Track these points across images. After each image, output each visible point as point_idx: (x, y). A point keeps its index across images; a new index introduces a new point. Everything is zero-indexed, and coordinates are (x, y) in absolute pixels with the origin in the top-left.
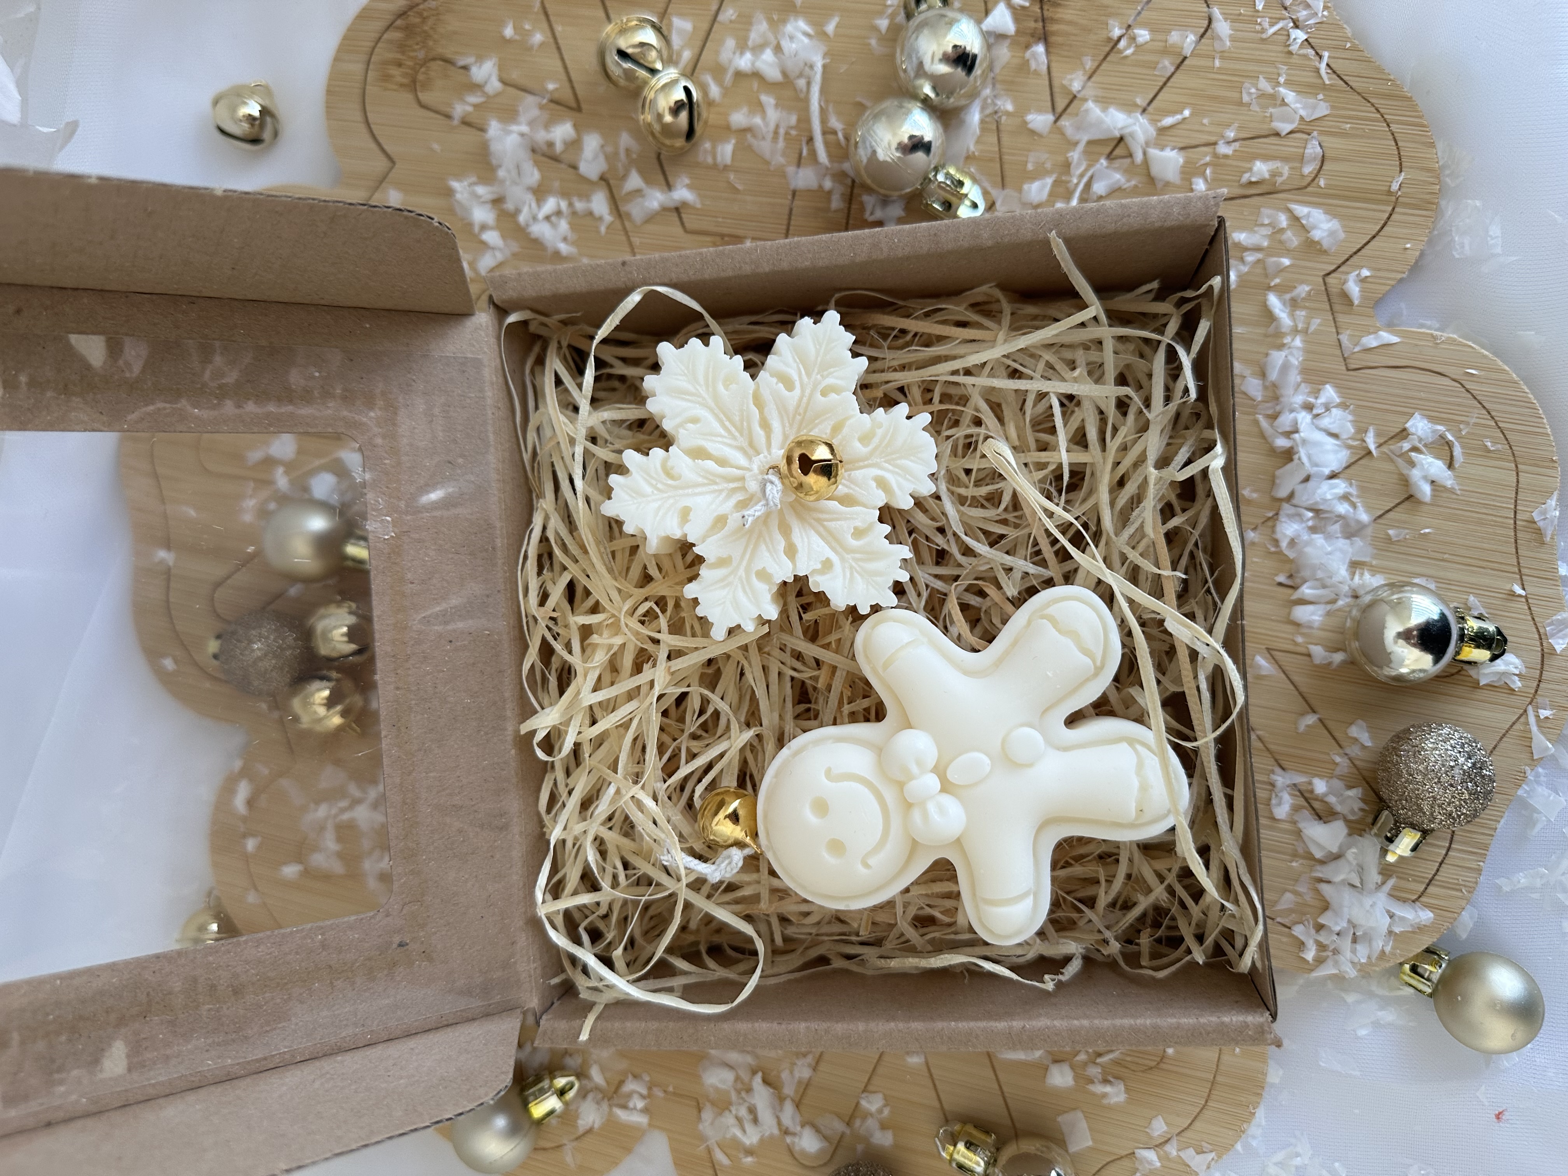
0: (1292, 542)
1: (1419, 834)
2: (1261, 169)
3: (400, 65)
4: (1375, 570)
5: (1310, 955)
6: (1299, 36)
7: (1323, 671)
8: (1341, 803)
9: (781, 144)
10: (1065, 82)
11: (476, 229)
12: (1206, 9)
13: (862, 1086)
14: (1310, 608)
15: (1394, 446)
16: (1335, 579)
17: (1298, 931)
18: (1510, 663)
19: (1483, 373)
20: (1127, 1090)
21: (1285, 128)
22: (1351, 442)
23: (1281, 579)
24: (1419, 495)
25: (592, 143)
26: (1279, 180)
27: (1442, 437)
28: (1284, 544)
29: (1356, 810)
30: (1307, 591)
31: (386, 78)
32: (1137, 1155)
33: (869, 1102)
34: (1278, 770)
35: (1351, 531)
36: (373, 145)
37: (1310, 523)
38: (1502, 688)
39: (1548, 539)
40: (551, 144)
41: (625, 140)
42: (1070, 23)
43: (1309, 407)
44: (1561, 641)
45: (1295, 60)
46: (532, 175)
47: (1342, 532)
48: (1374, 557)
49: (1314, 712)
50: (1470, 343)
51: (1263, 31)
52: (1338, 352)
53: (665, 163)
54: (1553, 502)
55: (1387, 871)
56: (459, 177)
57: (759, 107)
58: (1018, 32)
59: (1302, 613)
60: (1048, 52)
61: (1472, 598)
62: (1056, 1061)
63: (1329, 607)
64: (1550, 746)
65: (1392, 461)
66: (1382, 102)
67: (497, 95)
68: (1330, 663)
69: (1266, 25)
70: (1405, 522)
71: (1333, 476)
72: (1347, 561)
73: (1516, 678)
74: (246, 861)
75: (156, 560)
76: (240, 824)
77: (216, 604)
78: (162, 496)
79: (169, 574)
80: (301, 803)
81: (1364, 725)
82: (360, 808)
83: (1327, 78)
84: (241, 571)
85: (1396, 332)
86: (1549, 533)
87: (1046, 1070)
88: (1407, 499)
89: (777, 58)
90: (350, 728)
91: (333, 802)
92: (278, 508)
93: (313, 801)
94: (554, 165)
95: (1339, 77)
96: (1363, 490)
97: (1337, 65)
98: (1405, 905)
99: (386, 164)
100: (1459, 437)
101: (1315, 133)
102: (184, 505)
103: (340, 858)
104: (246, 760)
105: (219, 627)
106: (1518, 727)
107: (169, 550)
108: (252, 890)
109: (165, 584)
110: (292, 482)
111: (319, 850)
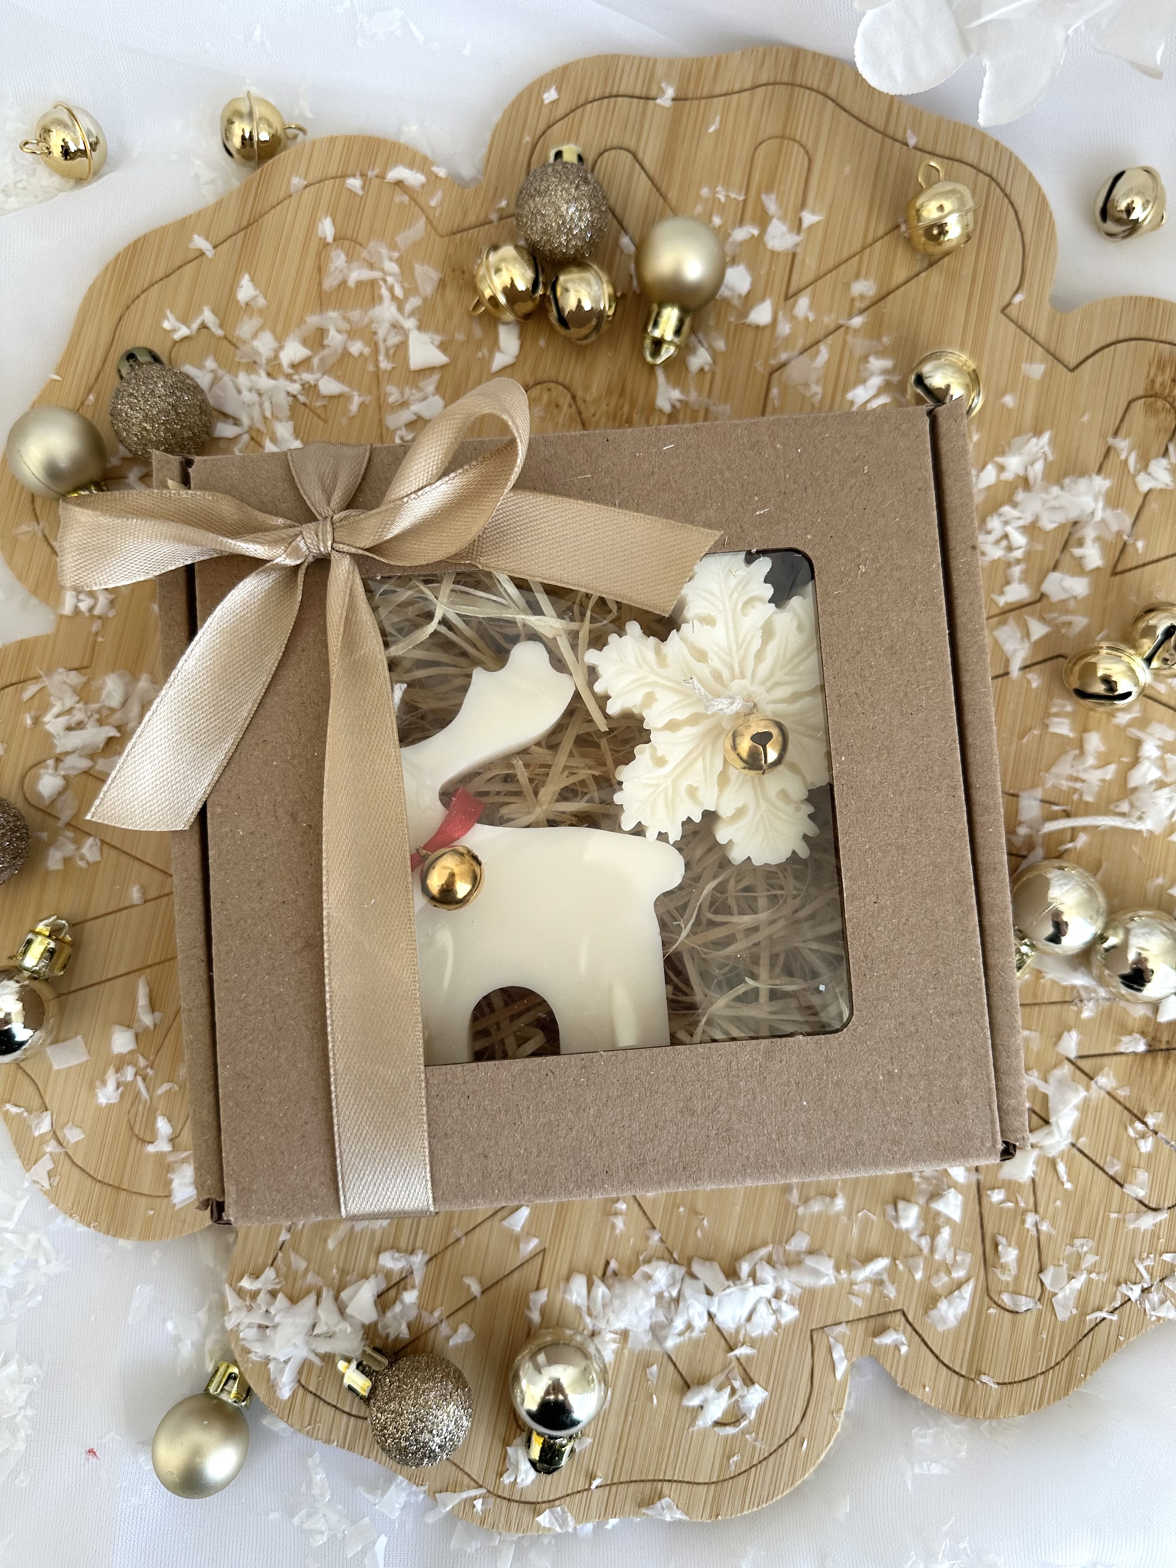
0: (648, 1277)
1: (366, 1394)
2: (1010, 1255)
3: (1174, 380)
4: (618, 1353)
5: (246, 1283)
6: (1135, 1293)
7: (522, 1302)
8: (394, 1317)
9: (1065, 784)
10: (1106, 1070)
11: (1000, 460)
12: (1166, 1206)
13: (108, 840)
14: (584, 1291)
15: (737, 1372)
16: (612, 1316)
17: (270, 1273)
18: (527, 1476)
19: (803, 1454)
20: (109, 1106)
21: (1047, 1278)
22: (742, 1333)
23: (613, 1265)
24: (689, 1394)
25: (1079, 586)
26: (998, 1271)
27: (744, 1416)
28: (646, 1268)
29: (388, 1331)
30: (601, 1290)
31: (1161, 365)
32: (45, 1113)
33: (91, 846)
34: (427, 1257)
35: (657, 1331)
36: (1091, 350)
37: (666, 1294)
38: (504, 1466)
39: (644, 1510)
40: (1080, 543)
41: (1080, 622)
42: (1163, 1076)
43: (778, 1294)
44: (547, 1520)
45: (1112, 1288)
46: (1052, 522)
47: (656, 1322)
48: (631, 1352)
49: (483, 1292)
50: (832, 1443)
51: (1141, 1260)
52: (829, 1323)
53: (1055, 661)
54: (679, 1515)
55: (329, 1359)
56: (1053, 442)
57: (1104, 762)
58: (1159, 1024)
59: (579, 1284)
60: (1135, 1054)
61: (590, 1441)
62: (137, 1036)
63: (584, 1309)
64: (448, 1508)
65: (723, 1370)
66: (1066, 1368)
67: (1135, 485)
68: (529, 1308)
69: (1148, 1262)
70: (664, 1380)
71: (711, 1316)
72: (629, 1327)
73: (512, 1479)
74: (336, 177)
75: (663, 85)
76: (376, 171)
77: (613, 152)
78: (733, 93)
79: (647, 98)
80: (399, 243)
81: (470, 1339)
82: (393, 309)
83: (1091, 1317)
84: (650, 183)
85: (845, 1375)
86: (649, 1512)
87: (129, 1027)
88: (686, 1383)
89: (1151, 783)
90: (479, 304)
91: (400, 278)
92: (714, 229)
93: (401, 257)
94: (1060, 545)
95: (1093, 1329)
96: (696, 1343)
97: (1103, 1327)
98: (294, 1375)
99: (1072, 362)
100: (743, 1432)
101: (1040, 1306)
102: (721, 120)
103: (340, 285)
104: (446, 179)
105: (590, 158)
106: (466, 1480)
107: (674, 99)
108: (305, 183)
109: (637, 93)
110: (741, 244)
111: (349, 260)
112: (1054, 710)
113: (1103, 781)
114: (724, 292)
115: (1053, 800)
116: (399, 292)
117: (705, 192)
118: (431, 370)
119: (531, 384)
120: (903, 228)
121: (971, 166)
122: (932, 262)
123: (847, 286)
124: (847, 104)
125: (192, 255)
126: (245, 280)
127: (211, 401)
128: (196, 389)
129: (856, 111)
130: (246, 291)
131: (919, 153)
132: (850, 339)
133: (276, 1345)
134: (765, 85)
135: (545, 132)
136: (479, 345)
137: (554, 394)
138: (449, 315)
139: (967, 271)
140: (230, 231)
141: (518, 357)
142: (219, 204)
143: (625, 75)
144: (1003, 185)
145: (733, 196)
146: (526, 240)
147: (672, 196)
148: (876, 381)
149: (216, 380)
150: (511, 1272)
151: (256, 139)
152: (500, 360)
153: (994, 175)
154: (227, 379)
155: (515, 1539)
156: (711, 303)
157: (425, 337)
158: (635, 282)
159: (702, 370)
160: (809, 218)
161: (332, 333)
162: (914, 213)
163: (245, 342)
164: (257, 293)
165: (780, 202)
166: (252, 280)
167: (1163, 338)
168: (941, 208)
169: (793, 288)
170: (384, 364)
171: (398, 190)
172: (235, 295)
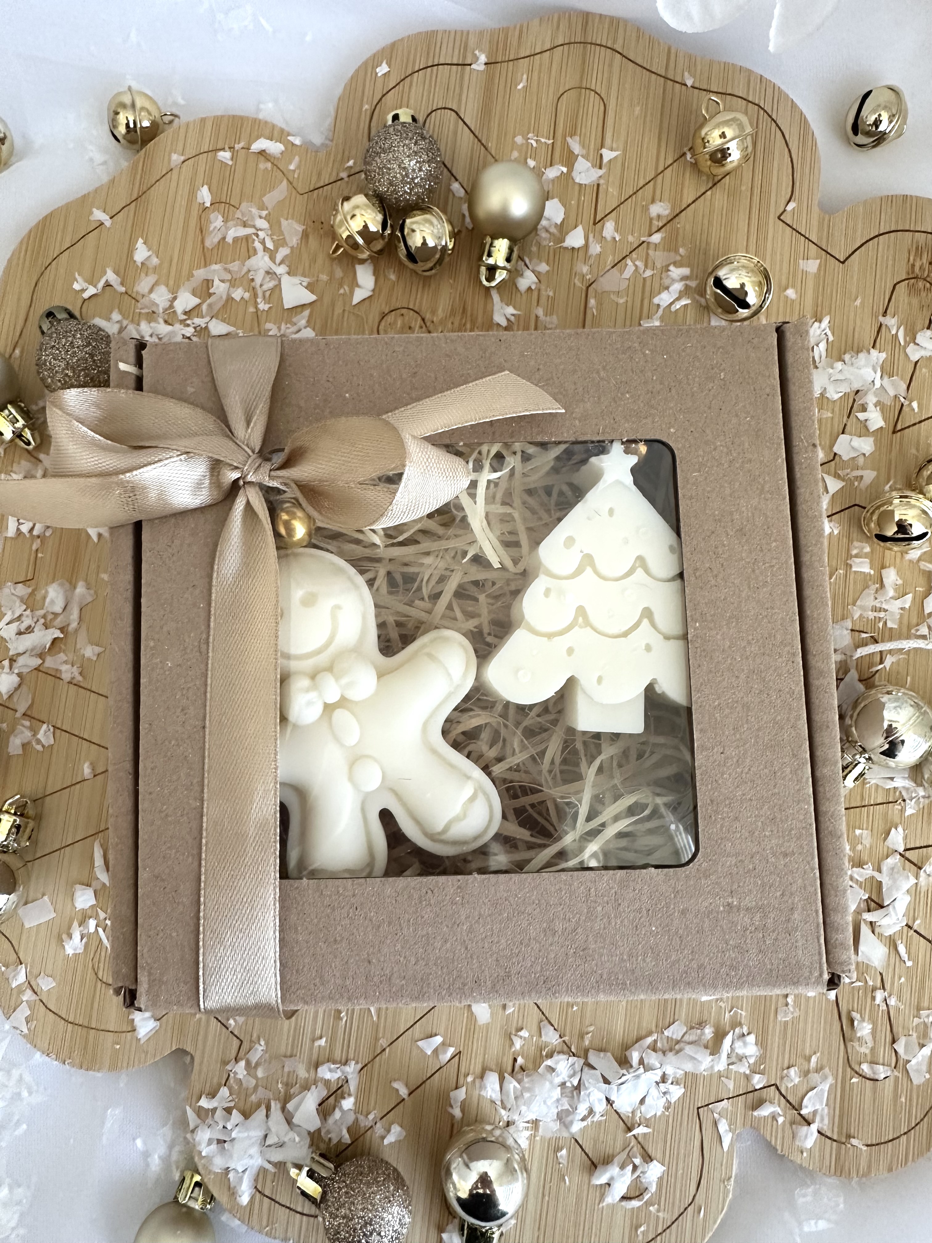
0: (551, 1070)
1: (317, 1197)
2: (865, 1029)
3: (930, 263)
4: (532, 1141)
5: (204, 1103)
7: (444, 1101)
8: (335, 1122)
9: (871, 615)
13: (58, 725)
14: (497, 1087)
15: (636, 1149)
16: (523, 1108)
17: (224, 1093)
19: (701, 1219)
20: (75, 956)
21: (900, 1047)
22: (638, 1115)
23: (520, 1061)
24: (596, 1173)
25: (866, 445)
26: (855, 1044)
27: (646, 1190)
28: (549, 1062)
29: (331, 1135)
30: (511, 1085)
31: (919, 251)
32: (20, 967)
33: (45, 732)
34: (359, 1066)
35: (564, 1118)
36: (859, 242)
37: (568, 1084)
40: (864, 408)
41: (870, 475)
43: (664, 1078)
46: (838, 392)
47: (562, 1110)
48: (543, 1138)
49: (410, 1094)
50: (725, 1209)
52: (712, 1100)
53: (852, 510)
55: (282, 1167)
56: (832, 325)
57: (902, 592)
59: (492, 1081)
61: (513, 1222)
62: (95, 893)
63: (498, 1102)
65: (624, 1149)
67: (906, 356)
68: (451, 1106)
70: (573, 1161)
71: (609, 1102)
72: (539, 1117)
74: (209, 152)
75: (476, 53)
76: (242, 144)
77: (439, 112)
78: (536, 54)
79: (464, 65)
80: (266, 203)
81: (402, 1138)
82: (267, 258)
84: (472, 135)
85: (731, 1145)
87: (88, 885)
88: (593, 1163)
90: (338, 247)
91: (270, 233)
92: (530, 169)
93: (269, 214)
94: (847, 411)
96: (598, 1125)
98: (252, 1183)
99: (842, 255)
100: (647, 1204)
101: (896, 1073)
102: (528, 77)
103: (220, 242)
104: (301, 147)
105: (421, 118)
107: (486, 64)
108: (183, 159)
109: (455, 61)
110: (553, 181)
111: (226, 221)
112: (855, 552)
113: (903, 609)
114: (544, 224)
115: (861, 629)
116: (270, 245)
117: (519, 139)
118: (300, 308)
119: (387, 312)
120: (689, 155)
121: (741, 98)
122: (716, 182)
123: (646, 209)
124: (631, 55)
125: (93, 226)
126: (140, 244)
128: (104, 336)
129: (640, 62)
130: (141, 253)
131: (697, 91)
132: (652, 252)
133: (235, 1156)
134: (562, 45)
135: (383, 102)
136: (341, 283)
137: (408, 319)
138: (314, 260)
139: (746, 187)
140: (123, 204)
141: (374, 290)
142: (112, 182)
143: (444, 48)
144: (770, 113)
145: (543, 140)
146: (375, 190)
147: (492, 145)
148: (677, 287)
149: (121, 329)
150: (433, 1075)
151: (139, 126)
152: (359, 294)
153: (762, 105)
154: (131, 327)
156: (535, 233)
157: (296, 280)
159: (529, 289)
160: (608, 155)
161: (216, 282)
162: (699, 142)
163: (143, 296)
164: (151, 254)
165: (583, 143)
166: (146, 243)
167: (919, 228)
168: (723, 135)
169: (600, 214)
170: (263, 306)
171: (262, 158)
172: (132, 257)
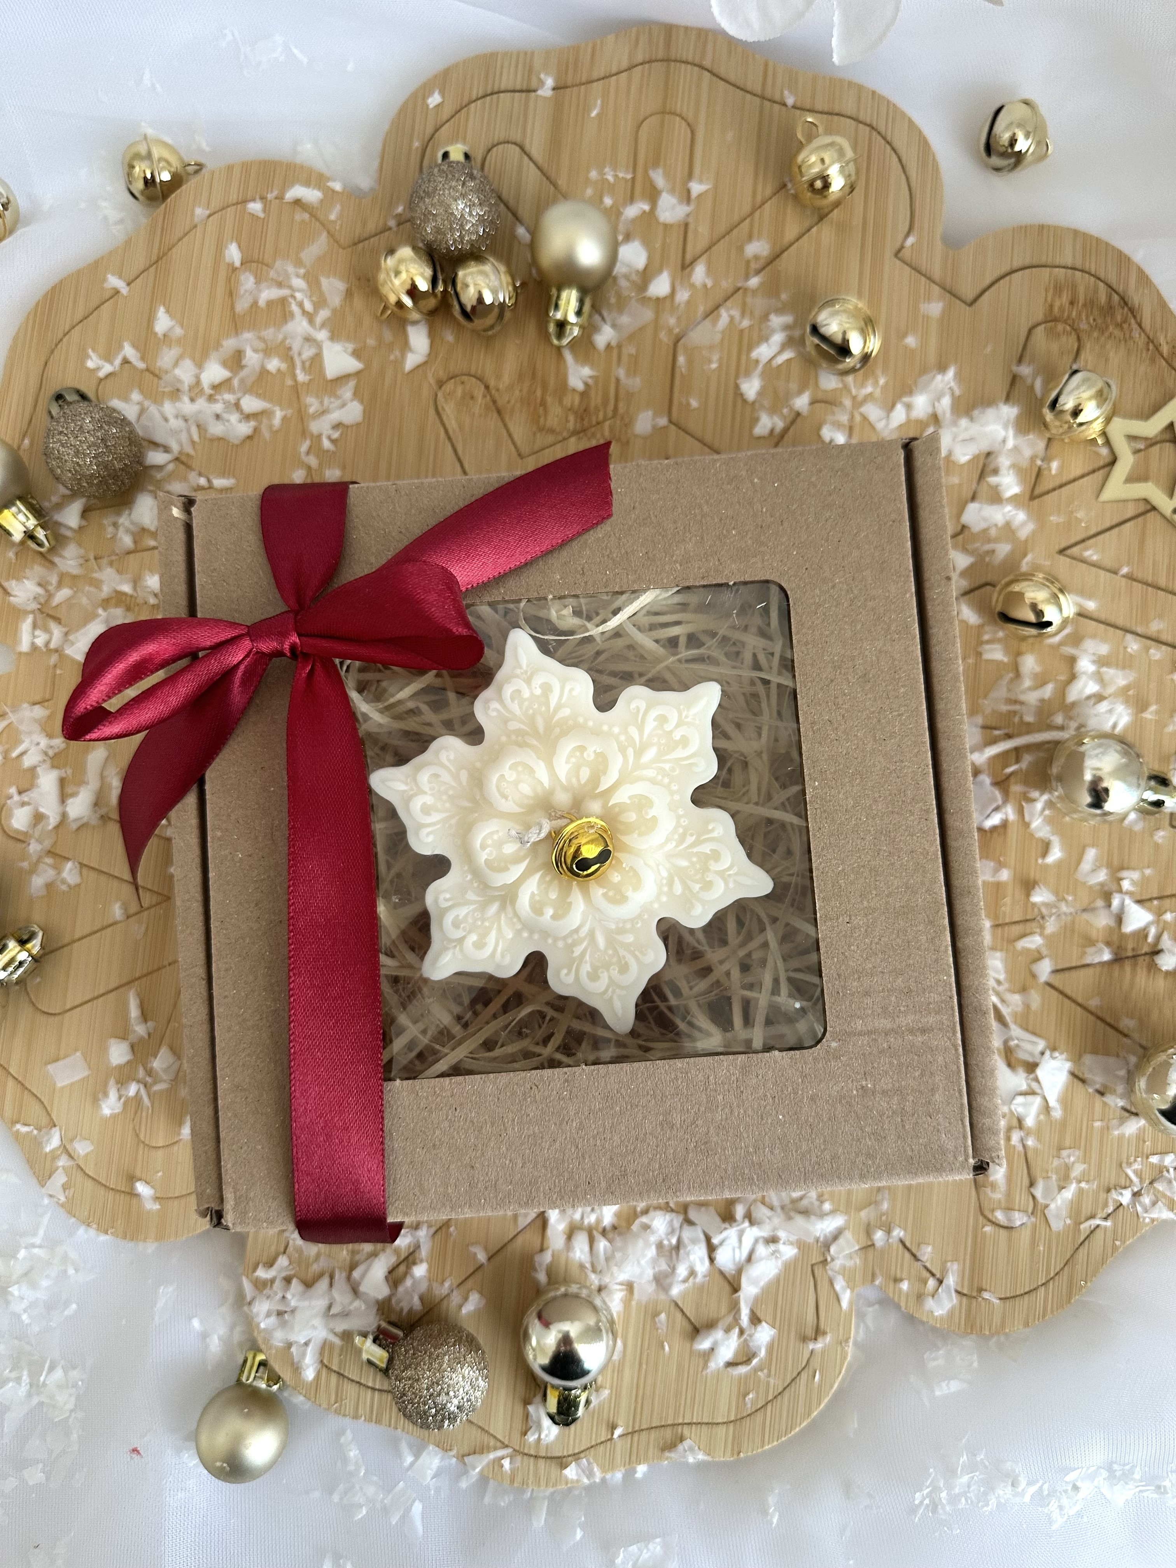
0: (646, 1227)
1: (384, 1365)
2: (999, 1173)
3: (1072, 303)
4: (626, 1304)
5: (262, 1273)
6: (1126, 1198)
7: (528, 1265)
8: (406, 1291)
9: (1004, 708)
10: (1074, 982)
11: (906, 399)
13: (85, 862)
14: (586, 1248)
16: (615, 1269)
17: (283, 1261)
18: (550, 1431)
19: (816, 1385)
20: (114, 1116)
21: (1038, 1192)
24: (699, 1338)
25: (999, 514)
26: (988, 1190)
27: (754, 1355)
28: (644, 1219)
29: (401, 1304)
30: (602, 1244)
31: (1058, 289)
32: (54, 1129)
33: (71, 870)
34: (433, 1230)
35: (661, 1281)
36: (988, 282)
37: (666, 1242)
38: (527, 1425)
39: (667, 1454)
40: (996, 472)
41: (1003, 549)
42: (1132, 983)
44: (574, 1472)
45: (1103, 1195)
46: (965, 455)
47: (660, 1271)
49: (489, 1259)
50: (843, 1372)
51: (1129, 1164)
53: (981, 591)
54: (701, 1456)
55: (347, 1336)
56: (958, 377)
57: (1040, 681)
58: (1124, 935)
59: (581, 1243)
60: (1103, 964)
61: (606, 1393)
62: (132, 1047)
63: (588, 1265)
64: (478, 1470)
65: (729, 1312)
66: (1065, 1278)
68: (535, 1270)
69: (1136, 1166)
71: (712, 1260)
72: (633, 1279)
73: (536, 1436)
74: (237, 203)
75: (542, 76)
76: (275, 193)
77: (500, 147)
78: (611, 76)
79: (529, 91)
80: (304, 260)
81: (481, 1306)
82: (305, 323)
83: (1086, 1226)
84: (539, 173)
85: (851, 1305)
86: (673, 1455)
87: (124, 1038)
88: (695, 1328)
89: (1089, 698)
90: (385, 308)
91: (308, 293)
92: (606, 209)
93: (307, 272)
94: (976, 476)
95: (1088, 1236)
96: (700, 1289)
97: (1099, 1236)
98: (317, 1355)
99: (970, 295)
100: (756, 1370)
101: (1033, 1219)
102: (603, 103)
103: (252, 306)
104: (342, 193)
105: (478, 156)
106: (492, 1442)
107: (554, 89)
108: (207, 212)
109: (518, 87)
110: (634, 221)
111: (258, 282)
112: (986, 637)
113: (1042, 701)
114: (619, 269)
115: (994, 725)
116: (308, 306)
117: (594, 174)
118: (347, 377)
119: (445, 379)
120: (789, 185)
121: (850, 117)
122: (822, 216)
123: (741, 249)
124: (722, 72)
125: (107, 295)
126: (161, 313)
127: (141, 433)
128: (124, 422)
129: (732, 78)
130: (163, 322)
131: (798, 112)
132: (749, 300)
133: (296, 1329)
134: (641, 64)
135: (433, 135)
136: (390, 347)
137: (468, 387)
138: (359, 322)
139: (857, 220)
140: (142, 267)
141: (429, 355)
142: (128, 243)
143: (505, 71)
144: (883, 132)
145: (621, 175)
146: (423, 241)
147: (562, 182)
148: (778, 338)
149: (142, 411)
150: (515, 1237)
151: (157, 179)
152: (412, 361)
153: (874, 125)
154: (153, 409)
155: (547, 1493)
156: (610, 281)
157: (337, 347)
158: (534, 271)
159: (609, 347)
160: (696, 188)
161: (249, 353)
162: (797, 170)
163: (167, 372)
164: (173, 323)
165: (667, 175)
166: (168, 311)
167: (1058, 262)
168: (822, 161)
169: (689, 257)
170: (301, 377)
171: (297, 208)
172: (152, 328)
